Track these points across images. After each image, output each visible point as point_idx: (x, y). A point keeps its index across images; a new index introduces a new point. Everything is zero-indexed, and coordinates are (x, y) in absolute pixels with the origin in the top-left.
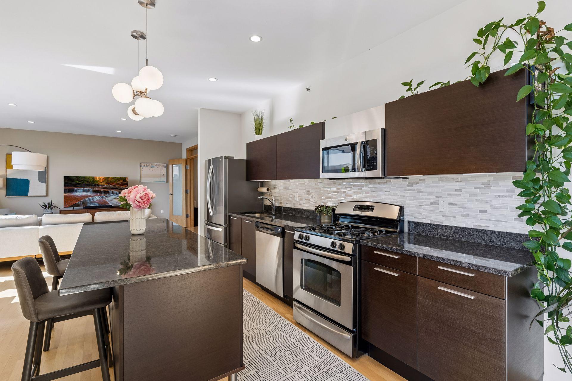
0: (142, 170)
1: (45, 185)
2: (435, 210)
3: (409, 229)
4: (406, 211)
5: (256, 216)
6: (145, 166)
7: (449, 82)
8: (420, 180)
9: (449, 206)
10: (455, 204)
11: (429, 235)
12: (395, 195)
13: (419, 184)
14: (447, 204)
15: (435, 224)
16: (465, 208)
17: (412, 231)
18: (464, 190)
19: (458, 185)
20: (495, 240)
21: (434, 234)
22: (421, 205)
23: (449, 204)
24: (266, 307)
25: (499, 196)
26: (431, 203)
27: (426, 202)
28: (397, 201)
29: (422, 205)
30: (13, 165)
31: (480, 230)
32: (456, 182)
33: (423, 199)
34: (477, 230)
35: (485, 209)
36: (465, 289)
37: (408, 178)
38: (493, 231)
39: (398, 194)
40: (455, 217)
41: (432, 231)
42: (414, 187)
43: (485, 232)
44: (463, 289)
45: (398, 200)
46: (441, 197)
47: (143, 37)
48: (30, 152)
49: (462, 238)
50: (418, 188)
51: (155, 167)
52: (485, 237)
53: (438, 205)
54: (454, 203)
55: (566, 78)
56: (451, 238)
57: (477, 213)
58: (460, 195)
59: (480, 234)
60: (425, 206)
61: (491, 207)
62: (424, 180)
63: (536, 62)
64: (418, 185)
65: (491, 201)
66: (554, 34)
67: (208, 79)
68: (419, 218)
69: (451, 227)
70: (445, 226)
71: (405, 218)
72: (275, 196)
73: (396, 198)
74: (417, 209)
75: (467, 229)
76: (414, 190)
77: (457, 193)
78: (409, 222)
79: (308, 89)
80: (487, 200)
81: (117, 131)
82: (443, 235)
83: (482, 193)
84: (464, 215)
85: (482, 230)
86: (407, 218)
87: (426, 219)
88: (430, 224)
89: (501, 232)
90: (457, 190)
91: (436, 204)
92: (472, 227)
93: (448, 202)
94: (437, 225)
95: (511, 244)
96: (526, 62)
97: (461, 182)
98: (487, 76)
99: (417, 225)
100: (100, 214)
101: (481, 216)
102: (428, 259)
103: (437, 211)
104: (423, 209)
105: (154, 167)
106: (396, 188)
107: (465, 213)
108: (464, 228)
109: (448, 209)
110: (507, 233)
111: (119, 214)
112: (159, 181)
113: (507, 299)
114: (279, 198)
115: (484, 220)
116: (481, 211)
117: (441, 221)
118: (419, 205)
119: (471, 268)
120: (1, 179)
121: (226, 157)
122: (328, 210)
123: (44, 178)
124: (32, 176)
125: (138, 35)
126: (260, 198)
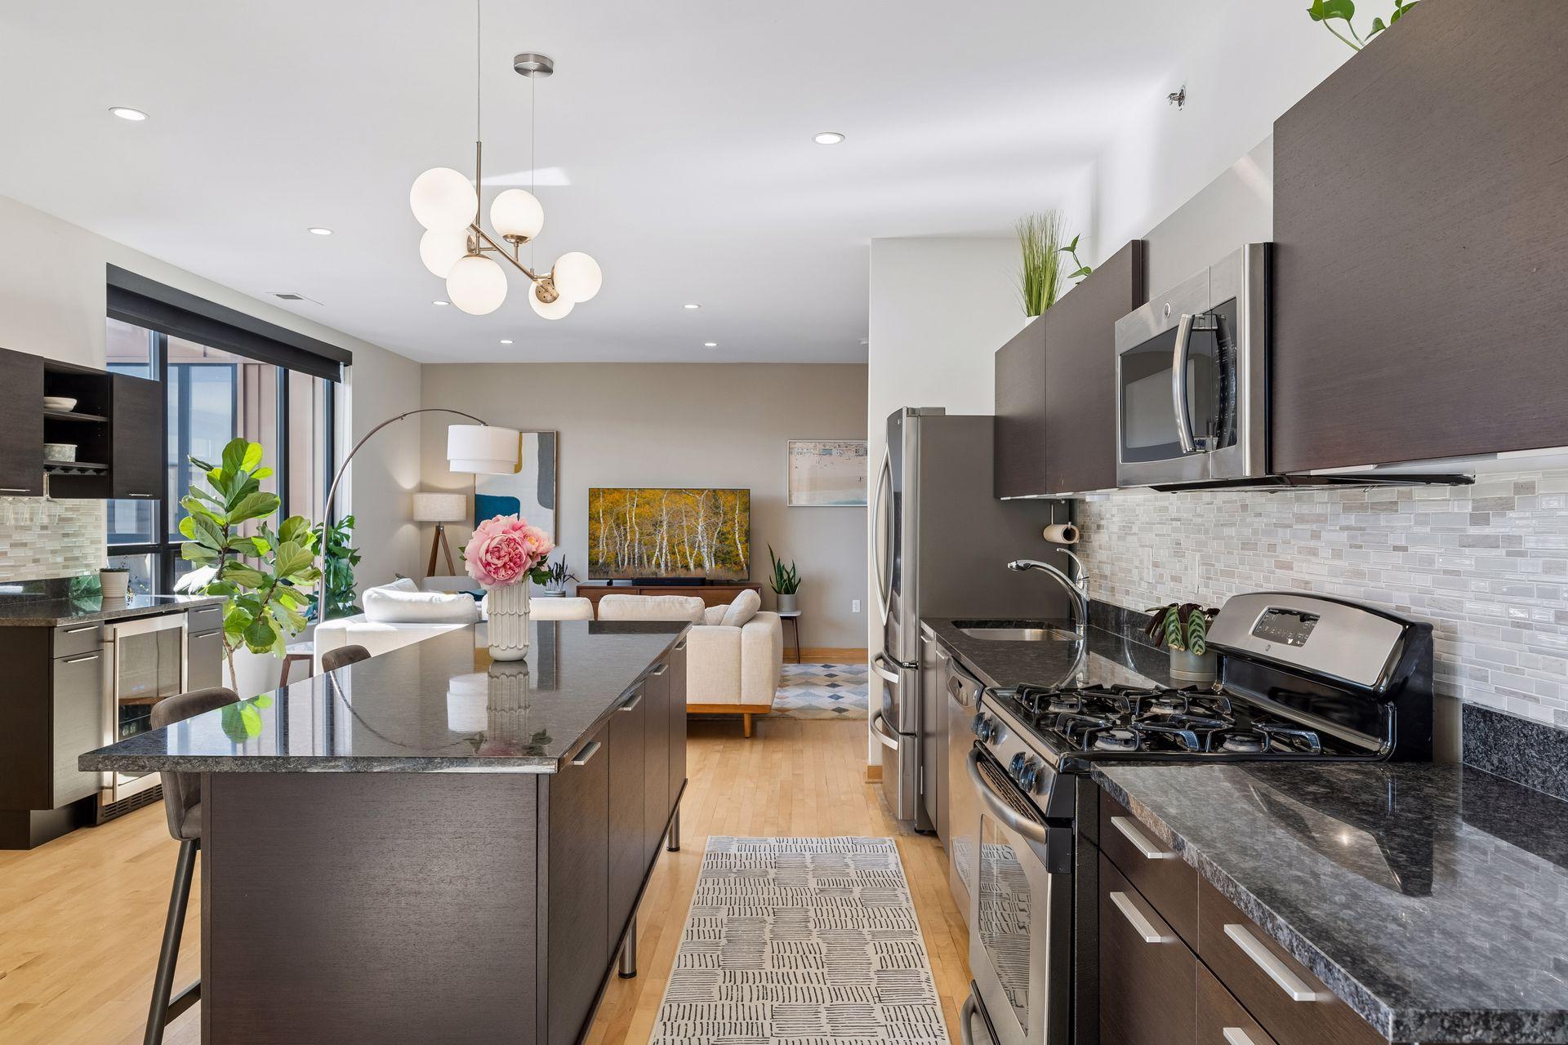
0: (794, 463)
1: (551, 513)
3: (1468, 749)
5: (1028, 639)
6: (805, 450)
8: (1518, 489)
11: (1539, 789)
12: (1426, 564)
13: (1512, 508)
17: (1479, 761)
24: (924, 985)
27: (1540, 609)
30: (449, 461)
37: (1469, 480)
39: (1440, 563)
41: (1549, 770)
42: (1497, 526)
47: (546, 69)
48: (484, 424)
50: (1511, 532)
51: (834, 452)
62: (1531, 488)
67: (814, 139)
68: (1512, 694)
72: (1100, 562)
73: (1425, 581)
76: (1495, 543)
78: (1471, 712)
79: (1180, 98)
81: (706, 344)
86: (1463, 690)
99: (1496, 731)
100: (610, 601)
104: (1526, 647)
105: (831, 454)
111: (659, 604)
112: (845, 500)
114: (1107, 569)
120: (463, 498)
121: (912, 412)
122: (1193, 628)
123: (549, 493)
124: (525, 488)
125: (532, 64)
126: (1014, 564)
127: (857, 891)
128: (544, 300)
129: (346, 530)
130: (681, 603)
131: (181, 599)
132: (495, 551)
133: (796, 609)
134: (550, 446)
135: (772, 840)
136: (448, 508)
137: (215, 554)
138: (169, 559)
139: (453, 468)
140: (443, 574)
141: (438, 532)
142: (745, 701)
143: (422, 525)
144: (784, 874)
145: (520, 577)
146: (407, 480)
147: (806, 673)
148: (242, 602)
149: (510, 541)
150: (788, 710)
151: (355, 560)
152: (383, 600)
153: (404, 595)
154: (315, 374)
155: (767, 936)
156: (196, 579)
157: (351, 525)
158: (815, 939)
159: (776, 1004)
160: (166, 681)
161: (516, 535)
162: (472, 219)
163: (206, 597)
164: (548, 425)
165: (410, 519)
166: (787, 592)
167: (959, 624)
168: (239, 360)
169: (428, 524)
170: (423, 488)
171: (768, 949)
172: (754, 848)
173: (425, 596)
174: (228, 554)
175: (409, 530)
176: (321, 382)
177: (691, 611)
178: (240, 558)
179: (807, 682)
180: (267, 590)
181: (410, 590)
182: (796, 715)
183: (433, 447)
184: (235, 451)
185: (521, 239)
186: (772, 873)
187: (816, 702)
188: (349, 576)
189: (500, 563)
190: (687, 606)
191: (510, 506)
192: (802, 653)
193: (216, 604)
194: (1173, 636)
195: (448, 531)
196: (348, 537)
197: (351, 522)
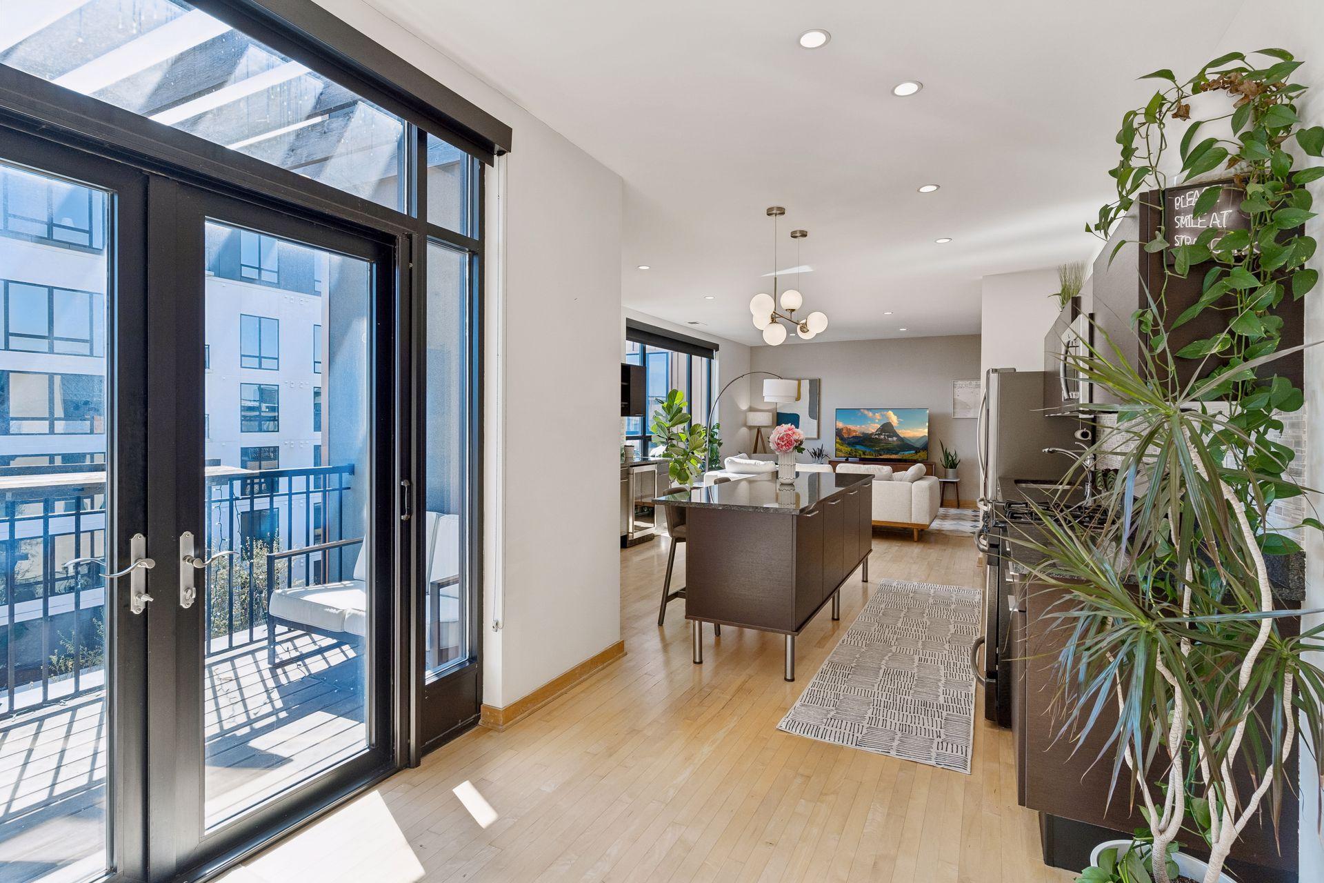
0: (957, 393)
1: (815, 422)
6: (964, 386)
30: (764, 397)
47: (804, 235)
48: (781, 378)
100: (842, 467)
111: (867, 469)
120: (771, 414)
121: (995, 371)
122: (1110, 479)
123: (815, 412)
124: (802, 409)
125: (798, 234)
126: (1046, 450)
127: (953, 607)
128: (803, 332)
129: (716, 430)
130: (879, 469)
131: (652, 459)
132: (781, 439)
133: (957, 477)
134: (815, 386)
135: (915, 583)
136: (762, 419)
137: (665, 440)
138: (646, 440)
139: (766, 400)
140: (760, 453)
141: (759, 431)
142: (914, 521)
143: (750, 428)
144: (917, 596)
145: (791, 450)
146: (744, 406)
147: (960, 514)
148: (676, 461)
149: (787, 435)
150: (943, 531)
151: (720, 444)
152: (733, 462)
153: (743, 461)
154: (702, 356)
155: (902, 615)
156: (657, 452)
157: (718, 428)
158: (925, 620)
159: (899, 636)
160: (648, 492)
161: (790, 432)
162: (773, 310)
163: (662, 458)
164: (815, 376)
165: (745, 425)
166: (951, 467)
167: (1017, 482)
168: (670, 352)
169: (754, 427)
170: (751, 409)
171: (901, 620)
172: (905, 585)
173: (753, 462)
174: (670, 440)
175: (744, 430)
176: (705, 359)
177: (885, 473)
178: (674, 442)
179: (959, 518)
180: (685, 457)
181: (746, 459)
182: (948, 533)
183: (757, 390)
184: (672, 395)
185: (793, 310)
186: (911, 595)
187: (961, 528)
188: (717, 452)
189: (783, 444)
190: (883, 471)
191: (794, 419)
192: (961, 503)
193: (667, 461)
194: (1100, 484)
195: (762, 430)
196: (717, 434)
197: (718, 426)
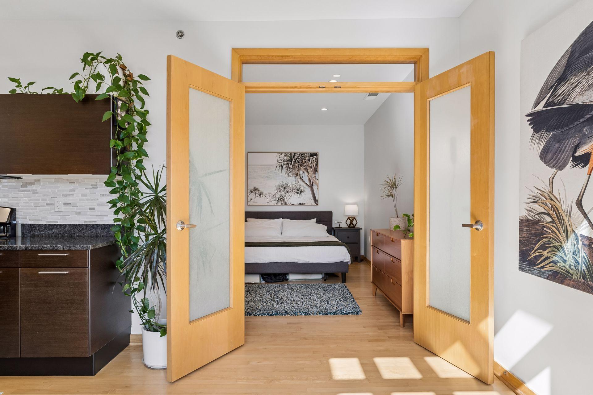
2: (51, 211)
3: (23, 233)
4: (19, 214)
7: (62, 89)
8: (36, 180)
9: (64, 206)
10: (69, 204)
12: (6, 196)
14: (62, 204)
15: (50, 224)
16: (78, 207)
17: (27, 235)
18: (76, 190)
19: (72, 186)
20: (100, 232)
21: (49, 234)
22: (36, 207)
23: (65, 204)
25: (103, 195)
26: (47, 204)
27: (41, 203)
28: (9, 204)
29: (38, 207)
31: (89, 225)
32: (70, 183)
33: (38, 200)
34: (87, 226)
35: (93, 207)
36: (61, 268)
37: (22, 179)
38: (98, 224)
39: (10, 195)
40: (69, 216)
41: (47, 232)
42: (29, 188)
43: (93, 226)
44: (59, 268)
45: (10, 202)
46: (56, 197)
49: (75, 234)
50: (34, 189)
52: (93, 230)
53: (54, 205)
54: (68, 202)
55: (139, 112)
56: (65, 236)
57: (87, 211)
58: (73, 195)
59: (89, 228)
60: (41, 207)
61: (98, 205)
62: (39, 180)
63: (119, 95)
64: (33, 185)
65: (97, 199)
66: (133, 77)
68: (34, 220)
69: (65, 226)
70: (60, 224)
71: (19, 221)
73: (7, 200)
74: (32, 211)
75: (79, 225)
76: (29, 191)
77: (71, 193)
78: (23, 225)
80: (94, 199)
82: (58, 234)
83: (91, 193)
84: (77, 213)
85: (91, 225)
86: (20, 221)
87: (41, 220)
88: (45, 224)
89: (104, 224)
90: (71, 191)
91: (52, 205)
92: (84, 224)
93: (63, 202)
94: (52, 225)
95: (111, 233)
96: (111, 93)
97: (74, 183)
98: (84, 96)
99: (32, 228)
101: (90, 212)
102: (30, 250)
103: (53, 211)
104: (38, 211)
106: (8, 189)
107: (78, 211)
108: (76, 224)
109: (63, 208)
110: (108, 224)
113: (90, 267)
115: (92, 216)
116: (90, 209)
117: (57, 221)
118: (34, 207)
119: (65, 249)
